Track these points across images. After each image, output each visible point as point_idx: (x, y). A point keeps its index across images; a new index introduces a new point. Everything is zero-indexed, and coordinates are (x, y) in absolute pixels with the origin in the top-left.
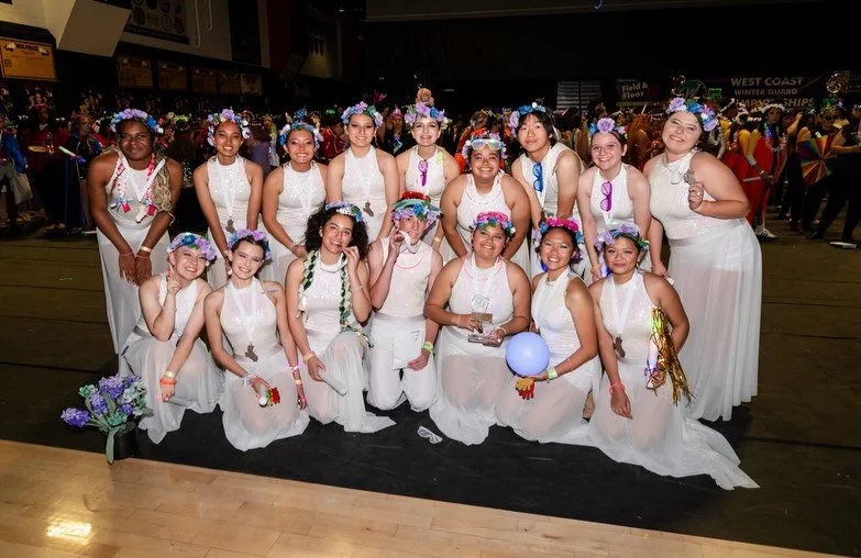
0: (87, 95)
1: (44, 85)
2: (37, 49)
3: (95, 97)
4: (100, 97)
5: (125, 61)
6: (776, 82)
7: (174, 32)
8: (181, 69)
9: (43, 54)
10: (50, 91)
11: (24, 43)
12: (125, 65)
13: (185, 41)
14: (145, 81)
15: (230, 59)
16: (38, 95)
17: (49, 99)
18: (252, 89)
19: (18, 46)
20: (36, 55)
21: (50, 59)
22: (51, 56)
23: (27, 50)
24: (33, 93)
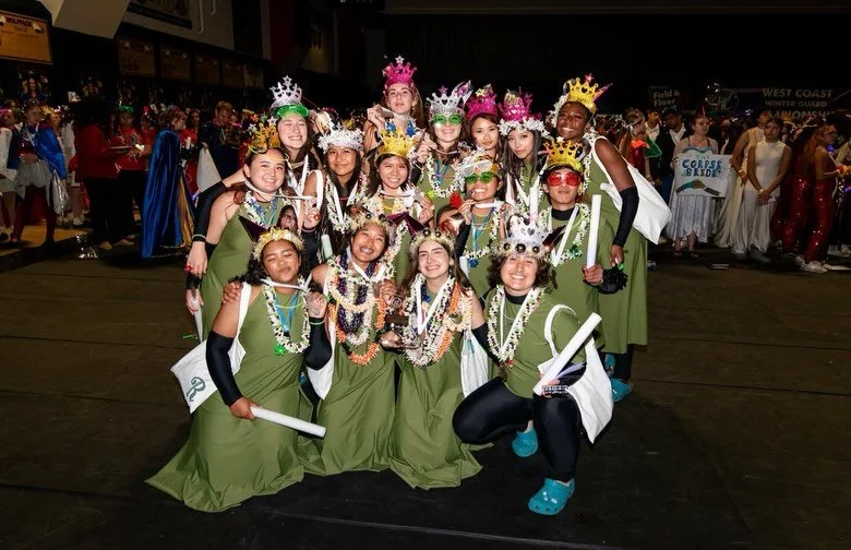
0: (86, 83)
1: (38, 68)
2: (30, 25)
3: (95, 85)
4: (100, 85)
5: (127, 45)
6: (807, 93)
7: (175, 13)
8: (184, 56)
9: (37, 31)
10: (45, 76)
11: (16, 17)
12: (126, 48)
13: (188, 25)
14: (148, 69)
15: (232, 48)
16: (32, 81)
17: (43, 84)
18: (254, 82)
19: (8, 20)
20: (30, 32)
21: (44, 39)
22: (46, 34)
23: (19, 26)
24: (26, 77)
